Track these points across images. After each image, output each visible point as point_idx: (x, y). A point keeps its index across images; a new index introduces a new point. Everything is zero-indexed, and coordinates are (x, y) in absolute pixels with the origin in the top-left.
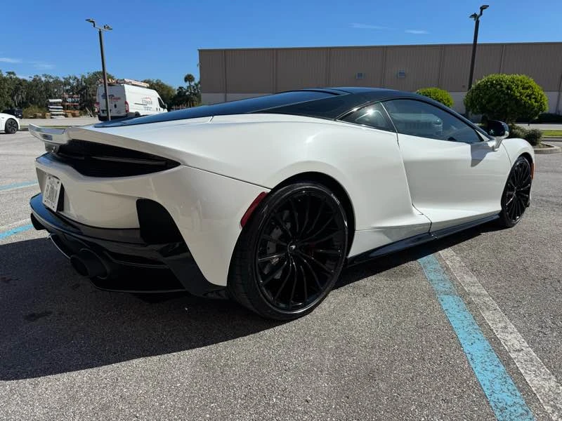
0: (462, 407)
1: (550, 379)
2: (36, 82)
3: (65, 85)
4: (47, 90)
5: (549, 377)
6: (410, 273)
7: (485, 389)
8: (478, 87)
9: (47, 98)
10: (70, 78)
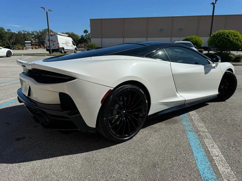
0: (190, 179)
1: (228, 168)
2: (20, 33)
3: (32, 35)
4: (24, 37)
5: (228, 167)
6: (176, 122)
7: (200, 172)
8: (214, 36)
9: (24, 41)
10: (34, 32)
